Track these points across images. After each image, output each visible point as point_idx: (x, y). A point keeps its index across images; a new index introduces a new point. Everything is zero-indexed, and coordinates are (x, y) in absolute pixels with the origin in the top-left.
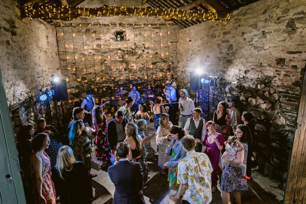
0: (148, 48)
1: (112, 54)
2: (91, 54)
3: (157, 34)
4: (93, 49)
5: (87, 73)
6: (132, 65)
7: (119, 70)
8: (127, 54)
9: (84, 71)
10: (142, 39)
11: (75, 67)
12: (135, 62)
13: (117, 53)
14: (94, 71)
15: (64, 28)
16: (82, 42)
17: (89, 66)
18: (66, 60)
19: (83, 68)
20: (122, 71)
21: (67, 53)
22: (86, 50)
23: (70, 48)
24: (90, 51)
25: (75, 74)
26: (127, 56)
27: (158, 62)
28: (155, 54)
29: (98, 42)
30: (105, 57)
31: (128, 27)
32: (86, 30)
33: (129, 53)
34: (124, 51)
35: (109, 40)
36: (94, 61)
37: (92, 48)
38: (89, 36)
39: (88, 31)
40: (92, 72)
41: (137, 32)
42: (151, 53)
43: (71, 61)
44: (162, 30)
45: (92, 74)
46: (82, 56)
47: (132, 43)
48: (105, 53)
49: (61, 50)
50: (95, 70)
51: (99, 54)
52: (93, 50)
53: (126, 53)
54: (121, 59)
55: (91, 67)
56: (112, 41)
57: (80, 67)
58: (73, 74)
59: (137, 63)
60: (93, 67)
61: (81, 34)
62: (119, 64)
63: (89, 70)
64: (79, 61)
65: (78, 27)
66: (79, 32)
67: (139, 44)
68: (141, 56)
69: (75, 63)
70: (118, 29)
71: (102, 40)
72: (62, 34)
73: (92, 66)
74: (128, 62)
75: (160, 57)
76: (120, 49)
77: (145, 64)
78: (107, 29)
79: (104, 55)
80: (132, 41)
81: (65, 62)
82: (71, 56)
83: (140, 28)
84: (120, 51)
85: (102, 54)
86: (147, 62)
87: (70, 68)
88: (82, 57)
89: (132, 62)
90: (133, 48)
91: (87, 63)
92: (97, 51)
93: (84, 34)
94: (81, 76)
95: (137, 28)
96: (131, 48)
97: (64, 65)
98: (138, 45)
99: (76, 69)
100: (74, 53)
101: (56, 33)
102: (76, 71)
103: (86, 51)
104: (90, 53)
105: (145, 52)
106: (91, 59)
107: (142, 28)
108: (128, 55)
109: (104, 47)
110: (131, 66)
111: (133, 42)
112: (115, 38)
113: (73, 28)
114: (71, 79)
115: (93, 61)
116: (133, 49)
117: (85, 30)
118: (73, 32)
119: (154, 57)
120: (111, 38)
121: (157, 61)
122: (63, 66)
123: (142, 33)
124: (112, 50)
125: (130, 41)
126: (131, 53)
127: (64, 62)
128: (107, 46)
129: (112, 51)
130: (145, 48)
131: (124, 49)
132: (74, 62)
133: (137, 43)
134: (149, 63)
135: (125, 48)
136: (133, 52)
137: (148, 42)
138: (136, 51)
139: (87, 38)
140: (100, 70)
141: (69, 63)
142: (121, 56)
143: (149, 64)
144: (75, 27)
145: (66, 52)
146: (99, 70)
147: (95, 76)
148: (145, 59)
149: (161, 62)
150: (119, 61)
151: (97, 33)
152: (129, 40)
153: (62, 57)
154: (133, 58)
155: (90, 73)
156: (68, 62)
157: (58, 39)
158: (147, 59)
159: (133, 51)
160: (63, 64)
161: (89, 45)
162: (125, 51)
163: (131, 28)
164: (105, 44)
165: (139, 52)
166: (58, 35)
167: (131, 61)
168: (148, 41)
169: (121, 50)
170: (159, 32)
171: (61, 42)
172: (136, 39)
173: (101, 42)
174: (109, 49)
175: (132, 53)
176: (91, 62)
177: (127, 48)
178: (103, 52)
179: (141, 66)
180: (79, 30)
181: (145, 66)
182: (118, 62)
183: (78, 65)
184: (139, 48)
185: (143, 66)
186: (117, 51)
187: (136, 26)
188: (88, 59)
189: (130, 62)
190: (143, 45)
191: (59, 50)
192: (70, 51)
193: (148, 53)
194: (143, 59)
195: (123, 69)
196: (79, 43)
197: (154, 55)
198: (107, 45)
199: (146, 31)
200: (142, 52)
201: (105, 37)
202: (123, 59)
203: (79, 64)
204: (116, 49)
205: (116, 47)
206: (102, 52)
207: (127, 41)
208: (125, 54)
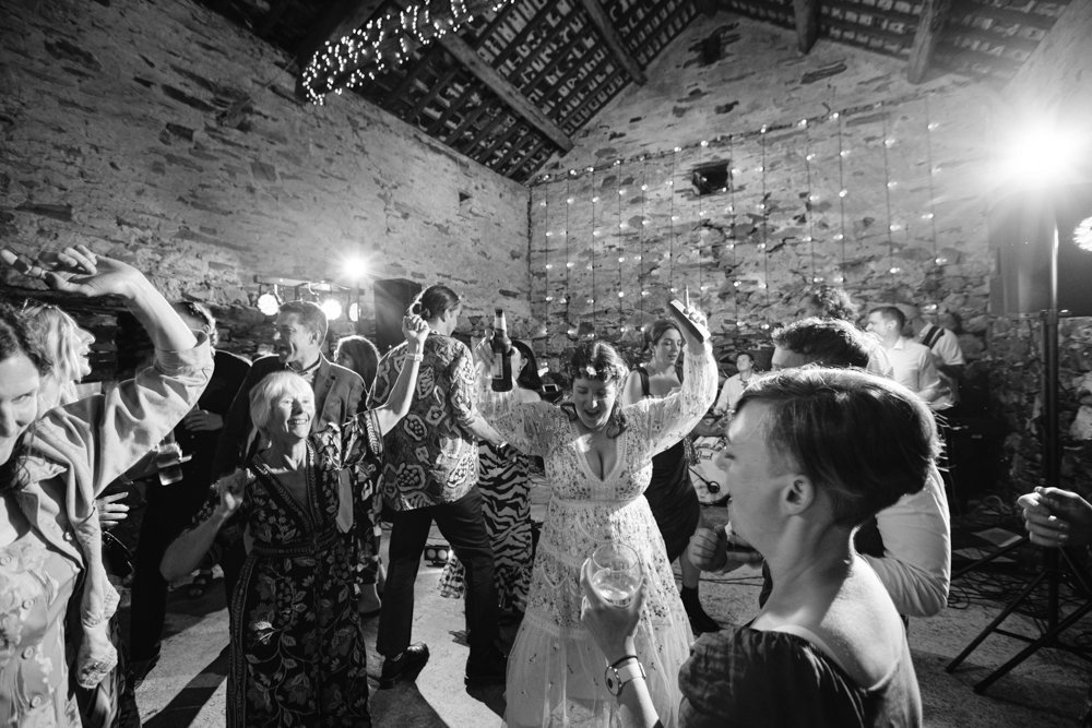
0: (825, 206)
1: (677, 243)
2: (614, 249)
3: (871, 143)
4: (619, 235)
5: (596, 310)
6: (751, 276)
7: (699, 299)
8: (733, 238)
9: (589, 304)
10: (796, 175)
11: (564, 292)
12: (762, 264)
13: (694, 241)
14: (618, 304)
15: (549, 187)
16: (590, 217)
17: (603, 288)
18: (544, 274)
19: (587, 296)
20: (709, 301)
21: (549, 254)
22: (600, 238)
23: (558, 240)
24: (610, 241)
25: (564, 315)
26: (730, 246)
27: (870, 259)
28: (861, 225)
29: (637, 210)
30: (654, 254)
31: (742, 143)
32: (605, 180)
33: (739, 234)
34: (720, 229)
35: (670, 199)
36: (620, 271)
37: (617, 232)
38: (611, 197)
39: (610, 181)
40: (612, 306)
41: (779, 151)
42: (836, 225)
43: (558, 274)
44: (897, 123)
45: (609, 315)
46: (587, 258)
47: (756, 195)
48: (655, 241)
49: (537, 246)
50: (620, 300)
51: (637, 246)
52: (618, 238)
53: (728, 233)
54: (710, 259)
55: (608, 290)
56: (679, 200)
57: (580, 293)
58: (558, 315)
59: (773, 269)
60: (615, 290)
61: (590, 193)
62: (698, 276)
63: (602, 302)
64: (576, 276)
65: (584, 178)
66: (585, 189)
67: (783, 196)
68: (787, 241)
69: (565, 283)
70: (706, 156)
71: (648, 203)
72: (543, 204)
73: (611, 286)
74: (735, 267)
75: (885, 237)
76: (706, 224)
77: (810, 270)
78: (666, 165)
79: (651, 251)
80: (755, 188)
81: (544, 279)
82: (558, 261)
83: (789, 136)
84: (705, 232)
85: (646, 247)
86: (818, 261)
87: (554, 295)
88: (587, 262)
89: (752, 266)
90: (757, 213)
91: (600, 278)
92: (631, 238)
93: (597, 192)
94: (578, 319)
95: (778, 139)
96: (750, 216)
97: (540, 288)
98: (778, 202)
99: (568, 298)
100: (567, 252)
101: (530, 203)
102: (567, 304)
103: (600, 243)
104: (610, 247)
105: (808, 225)
106: (610, 267)
107: (801, 132)
108: (736, 242)
109: (654, 224)
110: (744, 282)
111: (760, 191)
112: (691, 190)
113: (571, 182)
114: (553, 327)
115: (617, 272)
116: (756, 218)
117: (602, 181)
118: (569, 193)
119: (853, 238)
120: (677, 192)
121: (868, 253)
122: (538, 293)
123: (800, 152)
124: (677, 230)
125: (745, 192)
126: (749, 234)
127: (540, 279)
128: (663, 219)
129: (678, 235)
130: (809, 206)
131: (721, 221)
132: (564, 277)
133: (775, 193)
134: (827, 264)
135: (728, 217)
136: (755, 230)
137: (822, 182)
138: (771, 222)
139: (605, 202)
140: (634, 300)
141: (552, 282)
142: (709, 248)
143: (827, 269)
144: (576, 178)
145: (547, 251)
146: (631, 301)
147: (620, 321)
148: (808, 251)
149: (891, 255)
150: (702, 266)
151: (634, 182)
152: (742, 188)
153: (535, 266)
154: (756, 250)
155: (606, 312)
156: (550, 279)
157: (533, 218)
158: (815, 251)
159: (757, 225)
160: (538, 284)
161: (609, 224)
162: (724, 229)
163: (753, 143)
164: (657, 213)
165: (783, 225)
166: (534, 207)
167: (746, 261)
168: (826, 179)
169: (711, 227)
170: (879, 134)
171: (539, 224)
172: (772, 179)
173: (645, 210)
174: (667, 227)
175: (752, 231)
176: (611, 276)
177: (734, 217)
178: (648, 242)
179: (790, 279)
180: (587, 184)
181: (809, 279)
182: (698, 269)
183: (574, 288)
184: (783, 210)
185: (798, 278)
186: (694, 233)
187: (773, 134)
188: (603, 268)
189: (742, 265)
190: (803, 195)
191: (532, 249)
192: (556, 246)
193: (825, 226)
194: (801, 252)
195: (715, 294)
196: (581, 222)
197: (856, 231)
198: (663, 216)
199: (817, 140)
200: (793, 223)
201: (658, 192)
202: (716, 256)
203: (576, 284)
204: (693, 223)
205: (691, 219)
206: (645, 240)
207: (733, 191)
208: (726, 238)
